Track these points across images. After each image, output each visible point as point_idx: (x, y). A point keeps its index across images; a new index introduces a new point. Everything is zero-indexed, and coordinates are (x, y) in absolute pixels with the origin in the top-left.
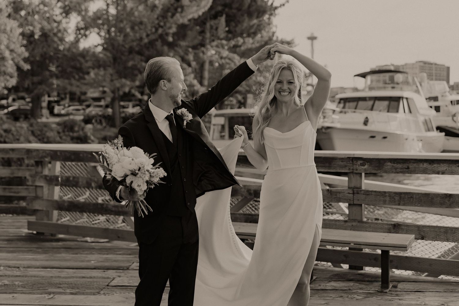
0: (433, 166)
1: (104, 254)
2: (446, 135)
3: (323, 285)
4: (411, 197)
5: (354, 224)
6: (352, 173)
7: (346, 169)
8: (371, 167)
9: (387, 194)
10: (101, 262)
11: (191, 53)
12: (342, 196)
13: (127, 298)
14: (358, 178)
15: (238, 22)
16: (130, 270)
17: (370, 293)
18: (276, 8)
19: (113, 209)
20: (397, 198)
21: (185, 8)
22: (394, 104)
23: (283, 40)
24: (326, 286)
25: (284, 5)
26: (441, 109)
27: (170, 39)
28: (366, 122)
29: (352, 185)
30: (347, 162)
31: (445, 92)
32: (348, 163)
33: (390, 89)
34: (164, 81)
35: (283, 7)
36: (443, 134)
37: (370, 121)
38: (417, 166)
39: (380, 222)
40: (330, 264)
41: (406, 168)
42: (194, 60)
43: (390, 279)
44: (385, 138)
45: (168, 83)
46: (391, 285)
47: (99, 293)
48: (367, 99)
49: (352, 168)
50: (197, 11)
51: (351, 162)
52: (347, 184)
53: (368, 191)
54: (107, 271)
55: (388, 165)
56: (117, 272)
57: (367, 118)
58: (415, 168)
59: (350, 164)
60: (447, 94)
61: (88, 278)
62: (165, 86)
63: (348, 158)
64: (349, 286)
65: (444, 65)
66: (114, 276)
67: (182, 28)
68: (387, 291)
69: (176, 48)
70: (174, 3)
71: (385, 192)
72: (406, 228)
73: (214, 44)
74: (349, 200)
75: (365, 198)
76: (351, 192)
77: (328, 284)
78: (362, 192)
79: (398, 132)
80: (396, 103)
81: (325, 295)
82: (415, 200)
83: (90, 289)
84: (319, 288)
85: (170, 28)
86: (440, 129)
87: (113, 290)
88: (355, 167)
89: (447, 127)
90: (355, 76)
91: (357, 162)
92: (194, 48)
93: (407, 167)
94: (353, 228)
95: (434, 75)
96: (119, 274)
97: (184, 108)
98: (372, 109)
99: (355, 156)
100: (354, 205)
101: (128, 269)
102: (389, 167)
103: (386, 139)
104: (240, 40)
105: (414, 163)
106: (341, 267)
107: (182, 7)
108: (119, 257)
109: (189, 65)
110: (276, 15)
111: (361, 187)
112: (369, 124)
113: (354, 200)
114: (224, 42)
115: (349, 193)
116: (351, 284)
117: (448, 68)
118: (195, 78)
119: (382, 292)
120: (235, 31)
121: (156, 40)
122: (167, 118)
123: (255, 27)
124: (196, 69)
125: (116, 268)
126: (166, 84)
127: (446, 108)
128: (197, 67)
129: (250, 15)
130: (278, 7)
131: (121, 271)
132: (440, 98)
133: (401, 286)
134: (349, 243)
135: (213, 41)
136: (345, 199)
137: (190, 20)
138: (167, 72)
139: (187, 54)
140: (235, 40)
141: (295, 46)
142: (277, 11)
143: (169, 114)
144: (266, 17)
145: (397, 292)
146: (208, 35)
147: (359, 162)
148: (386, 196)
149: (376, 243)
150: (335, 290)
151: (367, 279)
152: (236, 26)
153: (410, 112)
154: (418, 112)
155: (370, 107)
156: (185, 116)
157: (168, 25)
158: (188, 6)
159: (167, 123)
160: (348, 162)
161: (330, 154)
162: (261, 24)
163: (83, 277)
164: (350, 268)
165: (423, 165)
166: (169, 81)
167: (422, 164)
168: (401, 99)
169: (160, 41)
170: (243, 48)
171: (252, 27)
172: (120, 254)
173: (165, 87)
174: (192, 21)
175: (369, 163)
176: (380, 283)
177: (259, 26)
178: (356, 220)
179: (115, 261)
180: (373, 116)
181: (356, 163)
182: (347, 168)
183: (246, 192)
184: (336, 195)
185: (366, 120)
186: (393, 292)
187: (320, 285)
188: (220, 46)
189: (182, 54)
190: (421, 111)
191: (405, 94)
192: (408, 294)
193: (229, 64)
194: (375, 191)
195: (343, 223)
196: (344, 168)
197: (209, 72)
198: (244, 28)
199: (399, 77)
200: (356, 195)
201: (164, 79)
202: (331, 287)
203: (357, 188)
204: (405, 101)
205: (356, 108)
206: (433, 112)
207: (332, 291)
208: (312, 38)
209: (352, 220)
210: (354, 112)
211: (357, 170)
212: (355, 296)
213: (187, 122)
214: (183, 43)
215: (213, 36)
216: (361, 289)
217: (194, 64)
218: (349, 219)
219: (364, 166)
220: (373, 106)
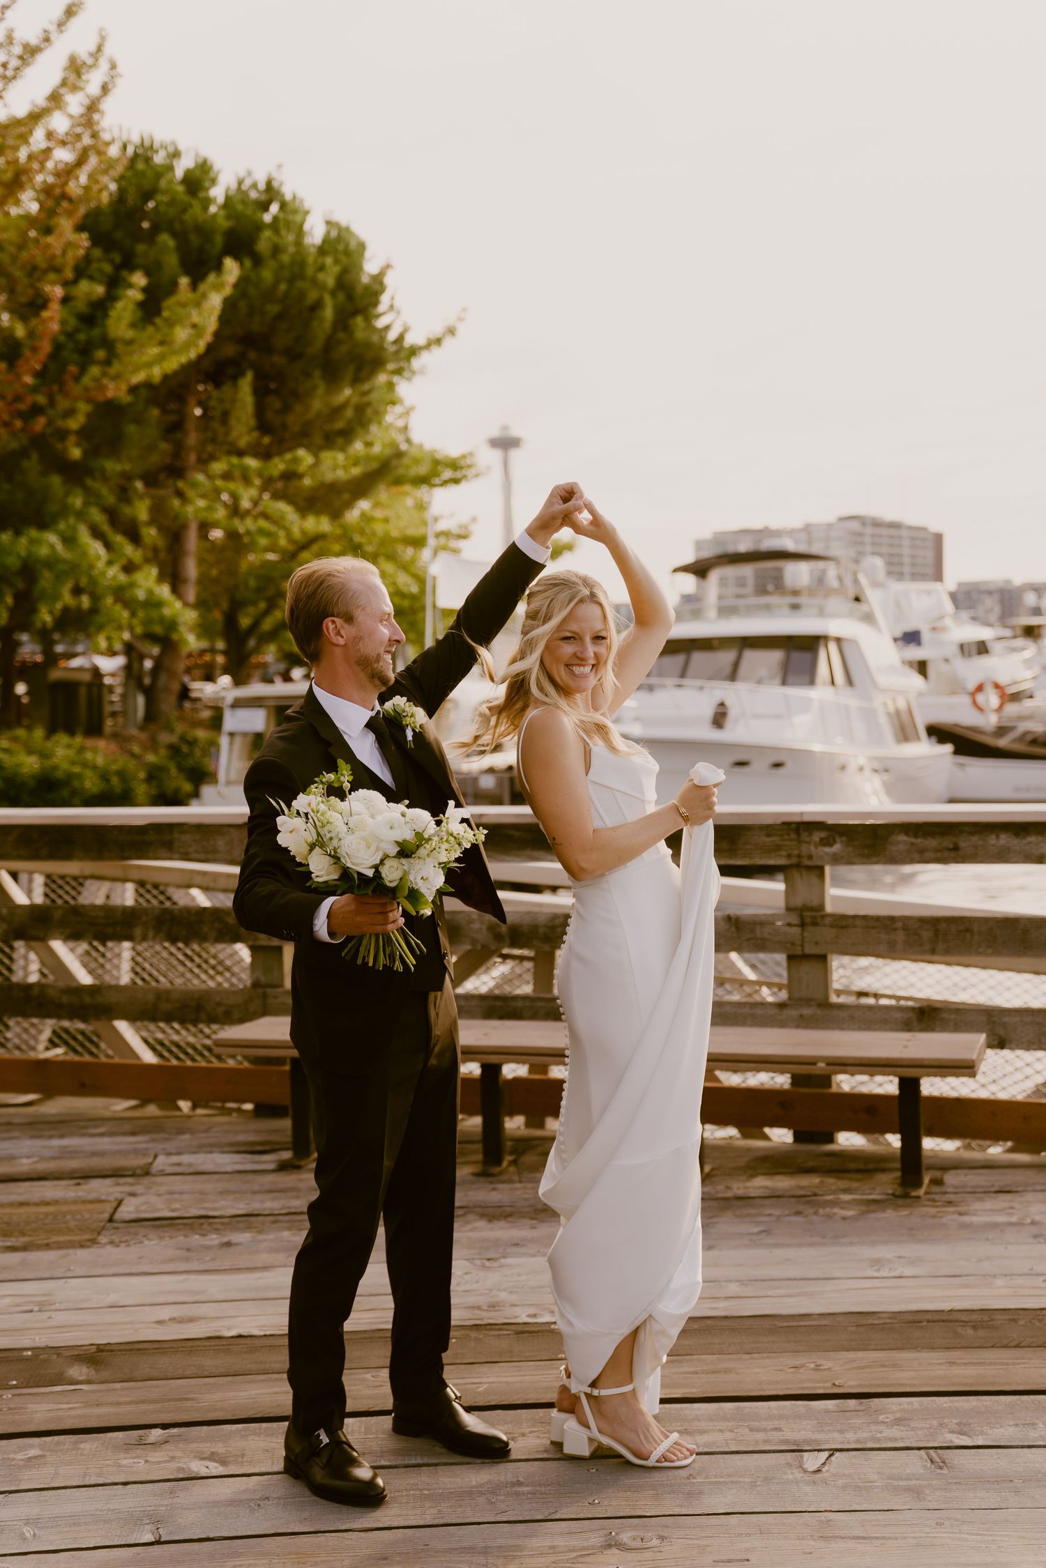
0: (1024, 842)
1: (51, 1137)
2: (957, 752)
3: (740, 1187)
4: (968, 930)
5: (807, 1011)
6: (798, 866)
7: (781, 856)
8: (851, 849)
9: (899, 925)
10: (53, 1158)
11: (141, 497)
12: (770, 934)
13: (189, 1250)
14: (814, 880)
15: (292, 397)
16: (154, 1175)
17: (875, 1201)
18: (414, 351)
19: (65, 999)
20: (926, 934)
21: (120, 348)
22: (799, 657)
23: (438, 457)
24: (745, 1188)
25: (438, 341)
26: (931, 670)
27: (76, 453)
28: (720, 718)
29: (798, 901)
30: (781, 835)
31: (942, 617)
32: (786, 840)
33: (786, 610)
34: (333, 622)
35: (434, 349)
36: (949, 748)
37: (733, 712)
38: (981, 843)
39: (871, 1001)
40: (732, 1131)
41: (950, 850)
42: (152, 522)
43: (925, 1162)
44: (778, 765)
45: (346, 626)
46: (926, 1180)
47: (94, 1242)
48: (715, 643)
49: (796, 852)
50: (162, 358)
51: (793, 836)
52: (781, 903)
53: (843, 917)
54: (86, 1184)
55: (899, 843)
56: (118, 1184)
57: (722, 704)
58: (975, 847)
59: (791, 840)
60: (948, 622)
61: (36, 1204)
62: (338, 633)
63: (784, 823)
64: (809, 1187)
65: (924, 529)
66: (119, 1196)
67: (109, 412)
68: (921, 1192)
69: (89, 482)
70: (77, 330)
71: (892, 919)
72: (953, 1016)
73: (218, 467)
74: (789, 945)
75: (837, 937)
76: (795, 920)
77: (748, 1184)
78: (828, 921)
79: (817, 747)
80: (806, 656)
81: (753, 1211)
82: (976, 937)
83: (60, 1232)
84: (729, 1194)
85: (70, 413)
86: (938, 733)
87: (132, 1230)
88: (805, 849)
89: (956, 725)
90: (676, 570)
91: (811, 835)
92: (151, 480)
93: (951, 846)
94: (804, 1023)
95: (907, 560)
96: (127, 1189)
97: (398, 697)
98: (733, 676)
99: (806, 819)
100: (806, 957)
101: (146, 1172)
102: (901, 847)
103: (781, 771)
104: (305, 457)
105: (972, 834)
106: (766, 1138)
107: (108, 344)
108: (105, 1143)
109: (134, 536)
110: (413, 373)
111: (821, 907)
112: (729, 723)
113: (805, 944)
114: (252, 463)
115: (789, 925)
116: (815, 1180)
117: (938, 538)
118: (161, 579)
119: (906, 1196)
120: (284, 426)
121: (23, 453)
122: (371, 725)
123: (349, 413)
124: (155, 550)
125: (109, 1173)
126: (342, 627)
127: (945, 668)
128: (162, 543)
129: (333, 375)
130: (421, 348)
131: (130, 1180)
132: (925, 636)
133: (951, 1178)
134: (812, 1061)
135: (212, 458)
136: (779, 942)
137: (133, 390)
138: (340, 596)
139: (128, 501)
140: (288, 456)
141: (477, 476)
142: (416, 363)
143: (373, 714)
144: (382, 378)
145: (947, 1196)
146: (192, 439)
147: (817, 836)
148: (895, 929)
149: (887, 1059)
150: (775, 1196)
151: (853, 1166)
152: (287, 408)
153: (850, 682)
154: (874, 684)
155: (728, 670)
156: (405, 717)
157: (63, 403)
158: (130, 342)
159: (371, 737)
160: (786, 837)
161: (732, 815)
162: (368, 404)
163: (22, 1204)
164: (798, 1138)
165: (998, 837)
166: (349, 619)
167: (993, 836)
168: (822, 642)
169: (35, 456)
170: (307, 482)
171: (337, 411)
172: (102, 1135)
173: (339, 638)
174: (143, 393)
175: (844, 838)
176: (899, 1174)
177: (361, 409)
178: (811, 1000)
179: (94, 1154)
180: (738, 695)
181: (808, 839)
182: (784, 853)
183: (485, 932)
184: (753, 931)
185: (721, 710)
186: (937, 1197)
187: (728, 1188)
188: (237, 473)
189: (111, 499)
190: (883, 680)
191: (833, 627)
192: (981, 1200)
193: (268, 534)
194: (865, 918)
195: (774, 1011)
196: (773, 854)
197: (201, 561)
198: (311, 415)
199: (797, 573)
200: (811, 928)
201: (333, 616)
202: (762, 1190)
203: (812, 909)
204: (833, 647)
205: (683, 675)
206: (917, 680)
207: (768, 1202)
208: (506, 443)
209: (801, 999)
210: (680, 686)
211: (810, 857)
212: (836, 1210)
213: (414, 731)
214: (112, 466)
215: (213, 440)
216: (845, 1191)
217: (151, 534)
218: (790, 998)
219: (831, 845)
220: (736, 665)
